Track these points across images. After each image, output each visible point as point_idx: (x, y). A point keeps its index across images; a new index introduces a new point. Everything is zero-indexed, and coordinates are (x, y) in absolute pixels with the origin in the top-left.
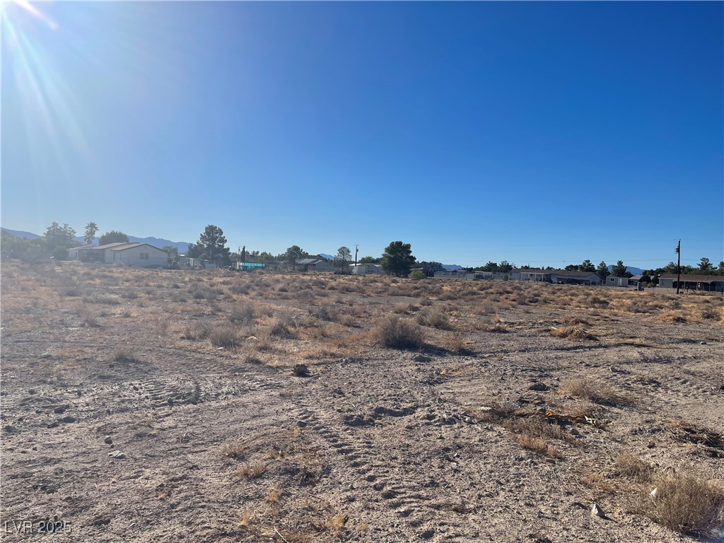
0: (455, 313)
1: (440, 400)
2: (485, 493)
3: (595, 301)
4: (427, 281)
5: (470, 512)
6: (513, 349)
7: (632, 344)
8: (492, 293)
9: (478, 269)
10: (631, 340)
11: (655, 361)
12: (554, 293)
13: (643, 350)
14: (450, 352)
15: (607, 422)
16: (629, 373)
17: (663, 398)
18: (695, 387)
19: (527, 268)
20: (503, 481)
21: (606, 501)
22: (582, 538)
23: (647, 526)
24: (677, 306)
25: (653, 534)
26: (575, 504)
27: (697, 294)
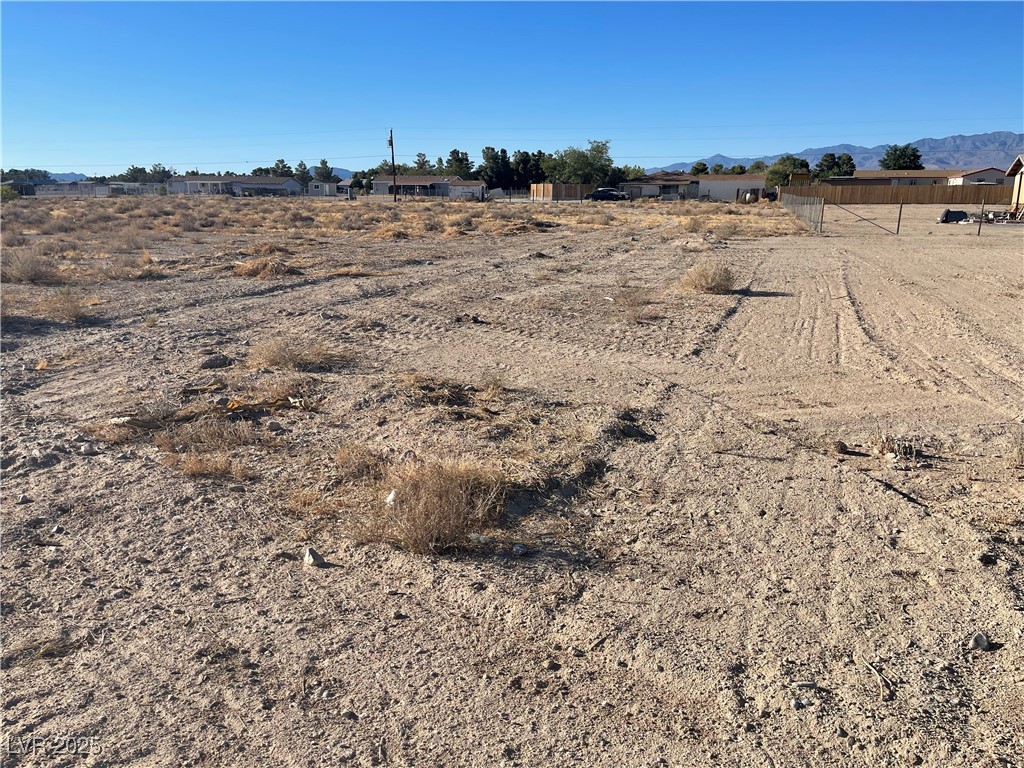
0: (71, 254)
1: (30, 421)
2: (114, 592)
3: (296, 217)
4: (20, 202)
5: (79, 647)
6: (175, 304)
7: (347, 275)
8: (140, 217)
9: (114, 178)
10: (346, 269)
11: (377, 294)
12: (238, 210)
13: (361, 281)
14: (57, 325)
15: (321, 400)
16: (346, 317)
17: (390, 346)
18: (426, 323)
19: (194, 174)
20: (149, 555)
21: (325, 535)
22: (291, 621)
23: (386, 560)
24: (396, 218)
25: (396, 571)
26: (278, 556)
27: (417, 201)
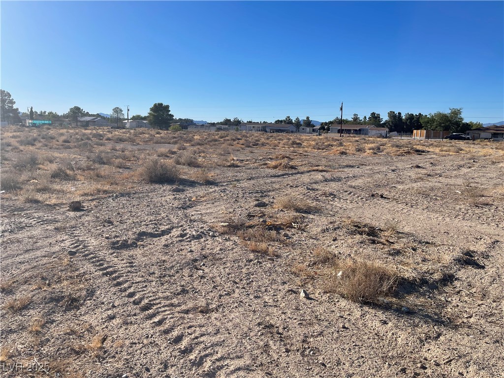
0: (203, 154)
1: (191, 221)
2: (224, 293)
3: (294, 143)
4: (182, 132)
5: (213, 311)
6: (243, 178)
7: (317, 170)
8: (228, 140)
9: (218, 123)
10: (317, 168)
11: (331, 180)
12: (268, 139)
13: (324, 173)
14: (198, 184)
15: (306, 226)
16: (317, 190)
17: (338, 205)
18: (356, 196)
19: (250, 122)
20: (237, 280)
21: (310, 286)
22: (295, 319)
23: (338, 301)
24: (341, 145)
25: (343, 307)
26: (289, 291)
27: (351, 137)
